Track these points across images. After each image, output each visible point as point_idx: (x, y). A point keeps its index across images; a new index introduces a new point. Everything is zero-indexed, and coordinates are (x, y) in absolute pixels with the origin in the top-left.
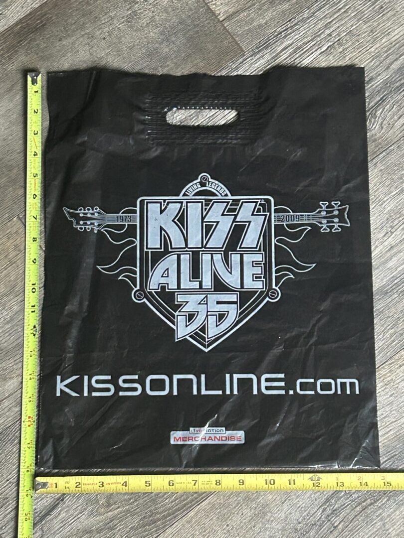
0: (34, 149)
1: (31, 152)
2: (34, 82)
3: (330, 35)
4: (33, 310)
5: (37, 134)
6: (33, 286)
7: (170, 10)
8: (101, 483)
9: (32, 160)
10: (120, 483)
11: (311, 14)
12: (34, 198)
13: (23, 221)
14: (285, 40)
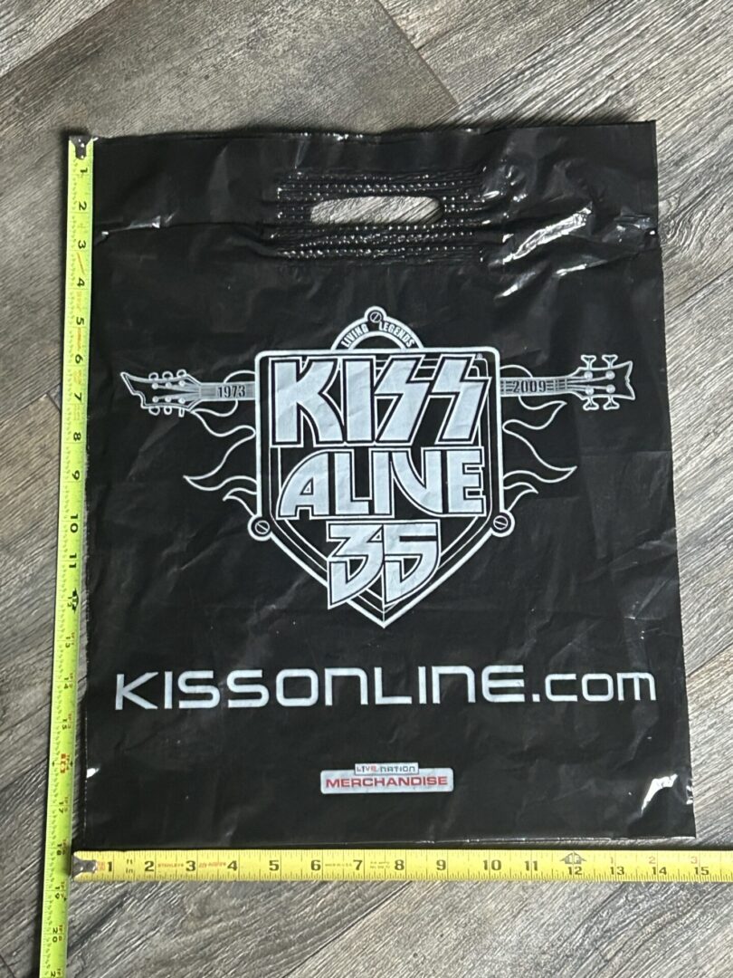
0: (78, 274)
1: (74, 279)
2: (80, 153)
3: (611, 77)
4: (73, 564)
5: (83, 247)
6: (74, 521)
7: (326, 27)
8: (191, 863)
9: (75, 295)
10: (225, 864)
11: (578, 38)
12: (78, 362)
13: (57, 403)
14: (530, 85)
